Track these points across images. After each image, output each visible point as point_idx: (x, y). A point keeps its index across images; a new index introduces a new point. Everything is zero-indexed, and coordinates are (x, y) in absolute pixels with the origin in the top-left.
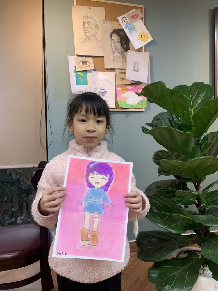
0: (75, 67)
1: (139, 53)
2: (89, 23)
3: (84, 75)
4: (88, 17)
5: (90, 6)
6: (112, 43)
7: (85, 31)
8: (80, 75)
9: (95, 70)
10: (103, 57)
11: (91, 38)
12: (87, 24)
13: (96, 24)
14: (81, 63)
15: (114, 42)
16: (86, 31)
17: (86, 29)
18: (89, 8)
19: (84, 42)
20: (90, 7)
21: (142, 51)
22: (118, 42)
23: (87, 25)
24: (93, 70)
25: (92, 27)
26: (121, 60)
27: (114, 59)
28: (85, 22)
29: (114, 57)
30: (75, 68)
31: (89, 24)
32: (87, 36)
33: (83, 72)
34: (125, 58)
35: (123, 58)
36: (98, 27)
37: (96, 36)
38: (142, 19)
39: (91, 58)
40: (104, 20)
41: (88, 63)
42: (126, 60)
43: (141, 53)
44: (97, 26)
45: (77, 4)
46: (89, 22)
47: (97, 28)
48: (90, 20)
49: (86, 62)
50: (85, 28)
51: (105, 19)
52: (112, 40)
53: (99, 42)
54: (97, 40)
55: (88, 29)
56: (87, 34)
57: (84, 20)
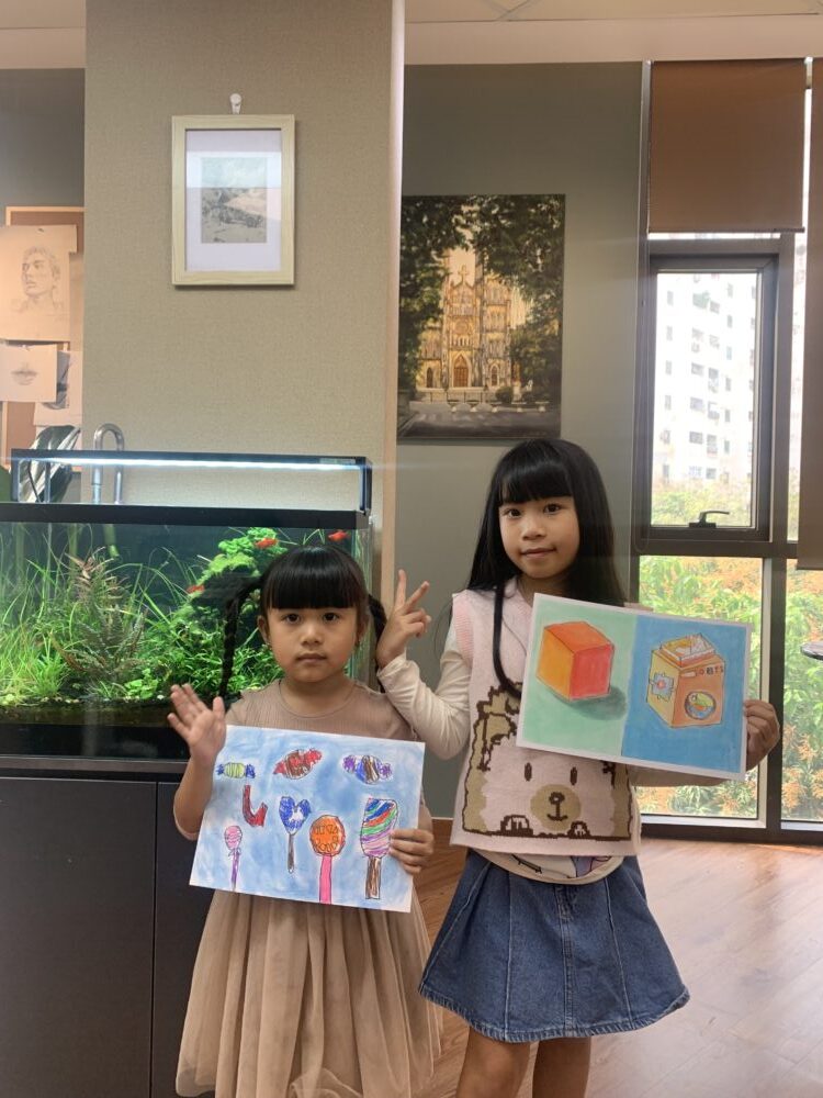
4: (36, 251)
5: (43, 224)
7: (28, 285)
11: (41, 298)
12: (32, 268)
13: (55, 267)
16: (28, 282)
17: (29, 278)
18: (41, 230)
19: (21, 311)
20: (43, 227)
23: (32, 270)
25: (45, 272)
28: (28, 262)
31: (37, 267)
32: (30, 295)
37: (51, 296)
40: (71, 254)
44: (56, 271)
45: (12, 223)
46: (36, 262)
47: (56, 275)
48: (39, 257)
50: (26, 276)
51: (75, 250)
54: (54, 303)
55: (34, 280)
56: (32, 291)
57: (26, 259)
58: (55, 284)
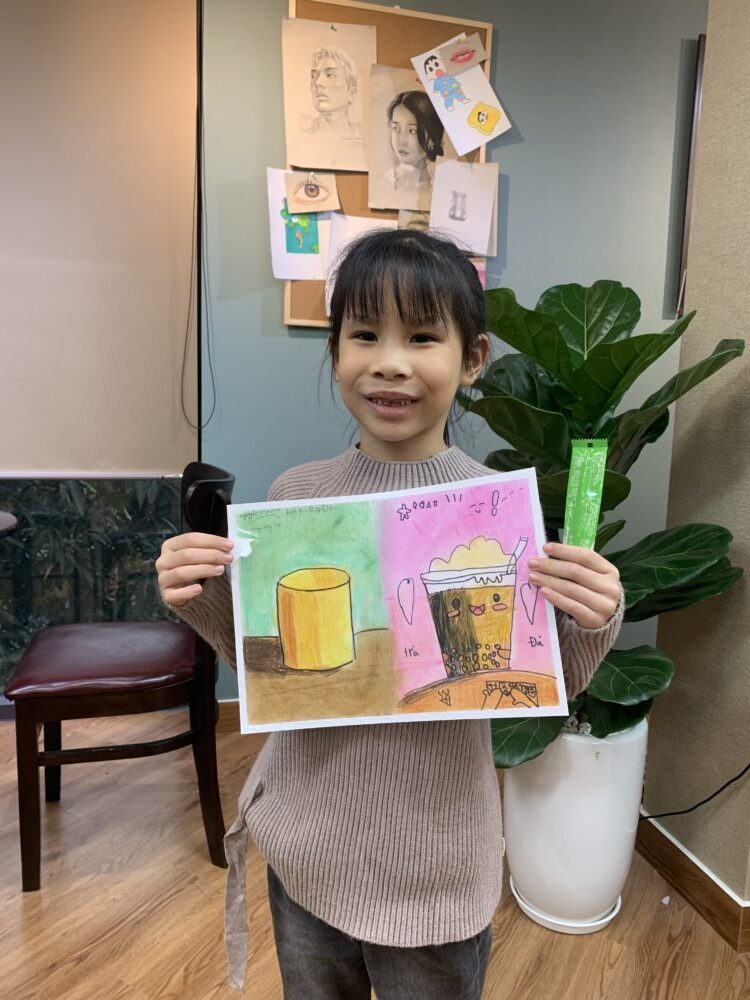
0: (285, 200)
1: (468, 164)
2: (330, 72)
3: (309, 225)
4: (327, 54)
5: (335, 22)
6: (394, 134)
7: (318, 96)
8: (296, 224)
9: (340, 212)
10: (366, 173)
11: (334, 117)
13: (351, 77)
14: (302, 190)
15: (400, 131)
17: (320, 90)
18: (332, 28)
19: (312, 130)
20: (336, 25)
21: (478, 161)
22: (411, 131)
23: (322, 79)
24: (336, 211)
25: (339, 83)
26: (417, 184)
27: (397, 180)
28: (318, 68)
29: (395, 174)
30: (286, 206)
31: (329, 76)
32: (322, 111)
33: (307, 217)
34: (427, 179)
35: (421, 180)
36: (355, 84)
37: (347, 114)
38: (482, 63)
39: (332, 177)
40: (373, 65)
41: (321, 190)
42: (430, 186)
43: (475, 165)
44: (351, 82)
45: (297, 16)
46: (329, 69)
47: (352, 88)
48: (332, 64)
49: (316, 186)
50: (316, 87)
51: (375, 62)
52: (394, 125)
53: (357, 128)
54: (349, 123)
55: (325, 92)
56: (324, 105)
57: (315, 64)
58: (351, 100)
